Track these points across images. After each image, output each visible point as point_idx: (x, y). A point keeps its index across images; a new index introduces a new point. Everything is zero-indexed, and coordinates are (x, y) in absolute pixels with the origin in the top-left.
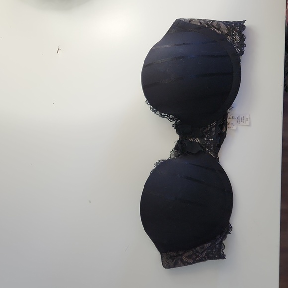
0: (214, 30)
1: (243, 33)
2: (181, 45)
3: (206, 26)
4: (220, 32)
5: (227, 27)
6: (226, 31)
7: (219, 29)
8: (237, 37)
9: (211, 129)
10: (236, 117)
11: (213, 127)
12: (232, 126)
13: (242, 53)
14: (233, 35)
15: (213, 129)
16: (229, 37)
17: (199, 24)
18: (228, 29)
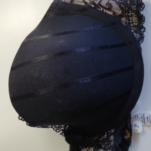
0: (103, 10)
1: (142, 13)
2: (61, 34)
3: (93, 6)
4: (111, 13)
5: (120, 6)
6: (119, 12)
7: (109, 9)
8: (135, 19)
9: (108, 137)
10: (140, 116)
11: (111, 134)
12: (136, 128)
13: (142, 38)
14: (129, 16)
15: (112, 138)
16: (124, 19)
17: (83, 4)
18: (122, 8)
